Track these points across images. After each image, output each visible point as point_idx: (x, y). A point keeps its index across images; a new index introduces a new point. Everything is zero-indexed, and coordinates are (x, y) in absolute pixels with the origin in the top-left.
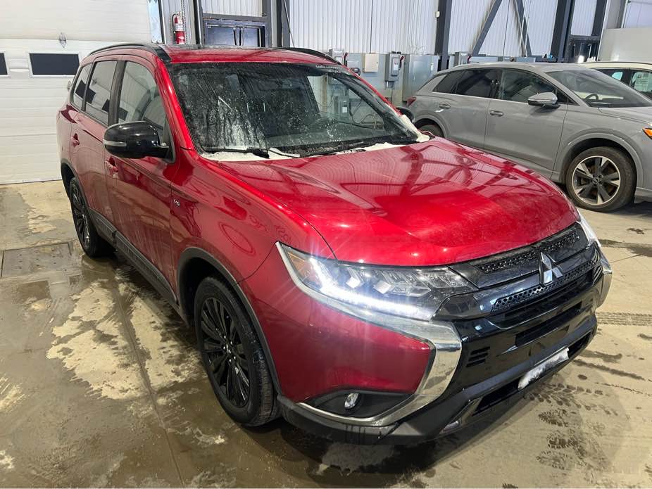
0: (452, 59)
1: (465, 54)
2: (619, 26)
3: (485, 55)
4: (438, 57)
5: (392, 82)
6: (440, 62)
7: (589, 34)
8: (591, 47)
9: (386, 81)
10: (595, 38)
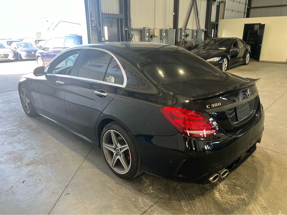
0: (179, 30)
1: (184, 29)
2: (223, 18)
3: (188, 29)
4: (175, 30)
5: (162, 40)
6: (176, 31)
7: (215, 21)
8: (215, 26)
9: (160, 40)
10: (217, 23)
